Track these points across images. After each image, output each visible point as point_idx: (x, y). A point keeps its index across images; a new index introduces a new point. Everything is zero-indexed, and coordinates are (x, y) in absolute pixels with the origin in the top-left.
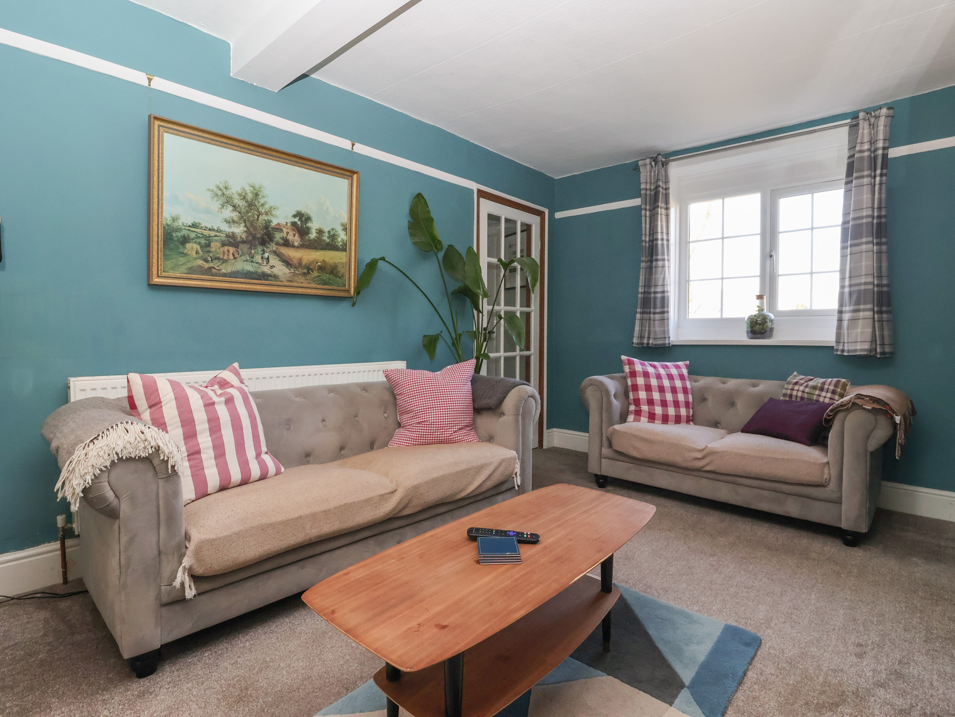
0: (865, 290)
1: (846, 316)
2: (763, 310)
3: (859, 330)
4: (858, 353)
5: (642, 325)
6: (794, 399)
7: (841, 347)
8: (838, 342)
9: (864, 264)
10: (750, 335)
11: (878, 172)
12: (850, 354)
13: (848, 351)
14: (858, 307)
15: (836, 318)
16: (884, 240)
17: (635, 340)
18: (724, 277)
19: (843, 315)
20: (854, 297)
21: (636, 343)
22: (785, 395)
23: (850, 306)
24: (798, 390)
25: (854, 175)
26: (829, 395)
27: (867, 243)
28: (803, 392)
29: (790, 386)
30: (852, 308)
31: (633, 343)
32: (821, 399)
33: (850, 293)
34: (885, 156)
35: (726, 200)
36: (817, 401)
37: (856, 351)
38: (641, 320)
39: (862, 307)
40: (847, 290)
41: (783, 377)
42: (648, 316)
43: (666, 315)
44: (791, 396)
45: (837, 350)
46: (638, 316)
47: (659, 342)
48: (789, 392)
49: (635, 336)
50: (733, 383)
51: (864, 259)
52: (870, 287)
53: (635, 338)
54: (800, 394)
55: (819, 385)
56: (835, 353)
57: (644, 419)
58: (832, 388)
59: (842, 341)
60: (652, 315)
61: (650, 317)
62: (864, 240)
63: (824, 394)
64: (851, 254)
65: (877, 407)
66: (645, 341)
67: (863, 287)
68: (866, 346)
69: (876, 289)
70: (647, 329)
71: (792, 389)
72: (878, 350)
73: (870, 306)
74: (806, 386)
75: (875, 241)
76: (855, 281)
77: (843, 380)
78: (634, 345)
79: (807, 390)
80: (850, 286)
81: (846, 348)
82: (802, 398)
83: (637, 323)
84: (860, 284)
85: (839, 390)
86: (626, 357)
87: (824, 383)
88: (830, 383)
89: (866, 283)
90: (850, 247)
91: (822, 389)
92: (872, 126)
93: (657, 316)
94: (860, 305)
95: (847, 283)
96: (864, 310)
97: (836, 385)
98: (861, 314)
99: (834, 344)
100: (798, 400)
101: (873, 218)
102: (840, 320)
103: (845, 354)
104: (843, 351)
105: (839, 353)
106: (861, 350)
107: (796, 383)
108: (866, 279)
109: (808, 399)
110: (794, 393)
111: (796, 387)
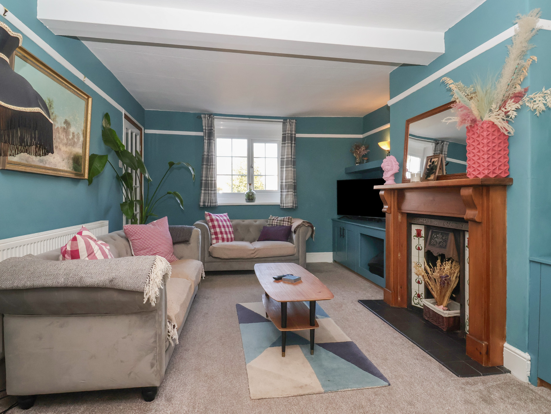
0: (290, 184)
1: (284, 194)
2: (251, 190)
3: (289, 199)
4: (289, 207)
5: (204, 196)
6: (273, 226)
7: (282, 205)
8: (281, 203)
9: (290, 175)
10: (248, 201)
11: (293, 142)
12: (286, 207)
13: (286, 206)
14: (288, 190)
15: (280, 194)
16: (295, 167)
17: (202, 204)
18: (233, 174)
19: (283, 193)
20: (287, 187)
21: (202, 205)
22: (269, 224)
23: (286, 190)
24: (275, 222)
25: (286, 142)
26: (287, 223)
27: (291, 167)
28: (277, 223)
29: (271, 221)
30: (287, 190)
31: (200, 205)
32: (284, 225)
33: (286, 185)
34: (295, 137)
35: (233, 139)
36: (283, 226)
37: (289, 206)
38: (204, 193)
39: (290, 190)
40: (284, 184)
41: (266, 217)
42: (207, 191)
43: (216, 191)
44: (272, 225)
45: (281, 206)
46: (203, 191)
47: (214, 204)
48: (271, 223)
49: (201, 201)
50: (247, 222)
51: (290, 173)
52: (292, 183)
53: (201, 203)
54: (276, 223)
55: (282, 219)
56: (281, 207)
57: (220, 241)
58: (287, 220)
59: (283, 202)
60: (210, 191)
61: (208, 192)
62: (290, 166)
63: (285, 223)
64: (286, 171)
65: (309, 225)
66: (207, 204)
67: (290, 183)
68: (292, 204)
69: (293, 184)
70: (207, 198)
71: (273, 222)
72: (294, 206)
73: (292, 190)
74: (278, 220)
75: (293, 167)
76: (287, 181)
77: (290, 217)
78: (201, 206)
79: (278, 222)
80: (286, 182)
81: (285, 205)
82: (277, 225)
83: (202, 195)
84: (289, 182)
85: (290, 221)
86: (207, 212)
87: (284, 219)
88: (286, 218)
89: (291, 182)
90: (286, 168)
91: (284, 221)
92: (291, 125)
93: (213, 192)
94: (289, 189)
95: (284, 181)
96: (291, 191)
97: (288, 219)
98: (290, 193)
99: (280, 204)
100: (275, 226)
101: (292, 158)
102: (281, 195)
103: (284, 207)
104: (283, 206)
105: (282, 207)
106: (290, 206)
107: (273, 220)
108: (291, 181)
109: (279, 225)
110: (274, 223)
111: (274, 221)
